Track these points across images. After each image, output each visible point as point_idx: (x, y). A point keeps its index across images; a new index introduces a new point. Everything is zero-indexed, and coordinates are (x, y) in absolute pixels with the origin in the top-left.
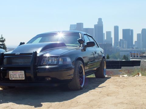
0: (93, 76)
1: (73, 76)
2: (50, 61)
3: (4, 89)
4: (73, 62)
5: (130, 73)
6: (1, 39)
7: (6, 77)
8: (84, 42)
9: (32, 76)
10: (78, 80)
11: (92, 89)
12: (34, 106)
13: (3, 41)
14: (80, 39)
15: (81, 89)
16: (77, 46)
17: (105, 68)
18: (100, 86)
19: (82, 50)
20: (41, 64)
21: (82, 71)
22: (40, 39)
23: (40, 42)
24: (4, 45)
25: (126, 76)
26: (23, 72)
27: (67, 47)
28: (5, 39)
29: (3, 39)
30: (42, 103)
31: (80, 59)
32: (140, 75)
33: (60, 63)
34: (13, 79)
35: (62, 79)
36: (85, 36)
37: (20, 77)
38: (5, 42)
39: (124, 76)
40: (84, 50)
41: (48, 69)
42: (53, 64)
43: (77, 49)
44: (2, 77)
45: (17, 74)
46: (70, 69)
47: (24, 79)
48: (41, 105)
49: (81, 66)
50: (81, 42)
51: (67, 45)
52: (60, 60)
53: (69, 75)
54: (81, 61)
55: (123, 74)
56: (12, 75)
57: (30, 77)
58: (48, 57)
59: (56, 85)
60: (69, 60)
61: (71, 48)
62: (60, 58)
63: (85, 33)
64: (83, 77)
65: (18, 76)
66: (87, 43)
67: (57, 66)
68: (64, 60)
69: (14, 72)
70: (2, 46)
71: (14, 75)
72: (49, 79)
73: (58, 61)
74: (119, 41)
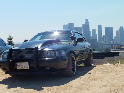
0: (82, 65)
1: (67, 66)
2: (49, 54)
3: (13, 77)
4: (67, 55)
5: (111, 62)
6: (10, 38)
7: (14, 68)
8: (75, 38)
9: (35, 67)
10: (71, 69)
11: (82, 76)
12: (37, 90)
13: (11, 39)
14: (72, 36)
15: (74, 75)
16: (70, 42)
17: (92, 58)
18: (89, 72)
19: (74, 45)
20: (42, 57)
21: (74, 61)
22: (40, 37)
23: (40, 39)
24: (11, 42)
25: (108, 64)
26: (27, 63)
27: (62, 43)
28: (12, 38)
29: (11, 38)
30: (43, 87)
31: (72, 52)
32: (120, 63)
33: (57, 55)
34: (20, 69)
35: (59, 68)
36: (76, 34)
37: (26, 67)
38: (12, 40)
39: (107, 64)
40: (75, 44)
41: (47, 60)
42: (51, 56)
43: (70, 44)
44: (11, 68)
45: (23, 65)
46: (65, 60)
47: (28, 69)
48: (43, 89)
49: (73, 58)
50: (73, 38)
51: (61, 41)
52: (57, 53)
53: (64, 64)
54: (73, 54)
55: (106, 63)
56: (19, 66)
57: (33, 67)
58: (47, 51)
59: (54, 73)
60: (63, 53)
61: (65, 43)
62: (57, 52)
63: (76, 31)
64: (75, 66)
65: (23, 67)
66: (78, 39)
67: (54, 58)
68: (60, 53)
69: (21, 63)
70: (10, 43)
71: (21, 66)
72: (48, 68)
73: (55, 54)
74: (102, 37)
